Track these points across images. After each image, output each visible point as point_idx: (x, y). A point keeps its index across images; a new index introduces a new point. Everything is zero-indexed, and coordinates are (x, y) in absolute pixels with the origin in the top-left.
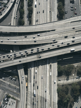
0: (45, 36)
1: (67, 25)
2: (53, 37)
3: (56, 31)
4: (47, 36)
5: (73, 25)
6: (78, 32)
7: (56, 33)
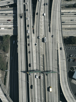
0: (44, 21)
1: (54, 46)
2: (41, 30)
3: (49, 32)
4: (43, 23)
5: (54, 52)
6: (42, 57)
7: (46, 33)
